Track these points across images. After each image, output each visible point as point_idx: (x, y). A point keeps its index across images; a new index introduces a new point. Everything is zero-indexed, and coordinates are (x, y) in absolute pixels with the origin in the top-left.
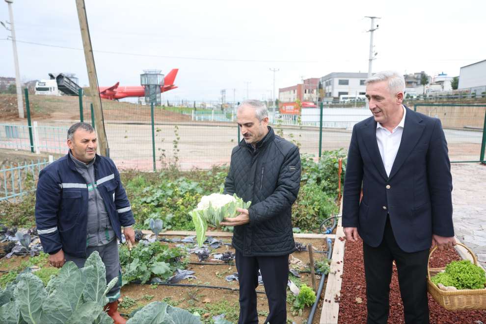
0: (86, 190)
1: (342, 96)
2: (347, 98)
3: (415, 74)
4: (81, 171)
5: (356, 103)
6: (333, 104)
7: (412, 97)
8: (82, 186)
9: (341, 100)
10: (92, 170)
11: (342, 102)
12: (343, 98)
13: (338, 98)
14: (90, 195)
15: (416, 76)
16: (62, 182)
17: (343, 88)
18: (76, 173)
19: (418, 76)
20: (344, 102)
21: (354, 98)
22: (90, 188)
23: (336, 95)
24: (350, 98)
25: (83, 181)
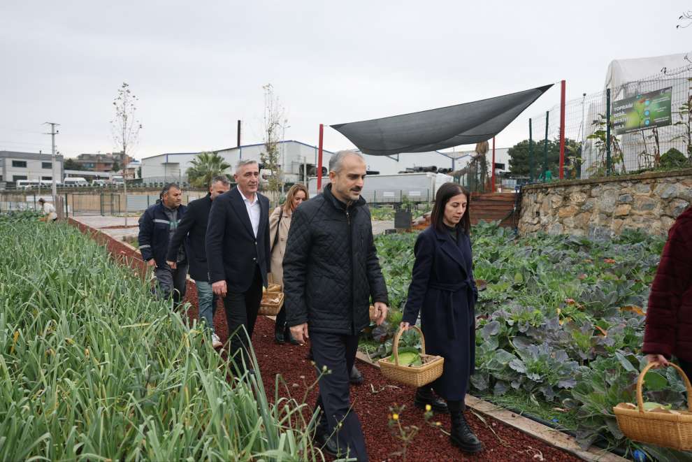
0: (169, 225)
1: (19, 181)
2: (27, 184)
3: (114, 154)
4: (167, 213)
5: (39, 190)
6: (8, 191)
7: (99, 185)
8: (167, 222)
9: (19, 186)
10: (175, 213)
11: (19, 188)
12: (21, 184)
13: (14, 183)
14: (171, 228)
15: (114, 157)
16: (154, 219)
17: (20, 171)
18: (164, 214)
19: (117, 157)
20: (23, 188)
21: (37, 184)
22: (172, 224)
23: (10, 179)
24: (31, 184)
25: (167, 219)
